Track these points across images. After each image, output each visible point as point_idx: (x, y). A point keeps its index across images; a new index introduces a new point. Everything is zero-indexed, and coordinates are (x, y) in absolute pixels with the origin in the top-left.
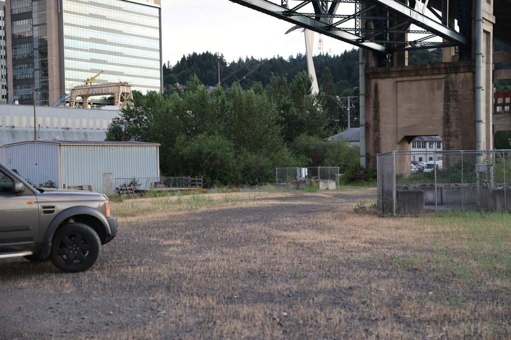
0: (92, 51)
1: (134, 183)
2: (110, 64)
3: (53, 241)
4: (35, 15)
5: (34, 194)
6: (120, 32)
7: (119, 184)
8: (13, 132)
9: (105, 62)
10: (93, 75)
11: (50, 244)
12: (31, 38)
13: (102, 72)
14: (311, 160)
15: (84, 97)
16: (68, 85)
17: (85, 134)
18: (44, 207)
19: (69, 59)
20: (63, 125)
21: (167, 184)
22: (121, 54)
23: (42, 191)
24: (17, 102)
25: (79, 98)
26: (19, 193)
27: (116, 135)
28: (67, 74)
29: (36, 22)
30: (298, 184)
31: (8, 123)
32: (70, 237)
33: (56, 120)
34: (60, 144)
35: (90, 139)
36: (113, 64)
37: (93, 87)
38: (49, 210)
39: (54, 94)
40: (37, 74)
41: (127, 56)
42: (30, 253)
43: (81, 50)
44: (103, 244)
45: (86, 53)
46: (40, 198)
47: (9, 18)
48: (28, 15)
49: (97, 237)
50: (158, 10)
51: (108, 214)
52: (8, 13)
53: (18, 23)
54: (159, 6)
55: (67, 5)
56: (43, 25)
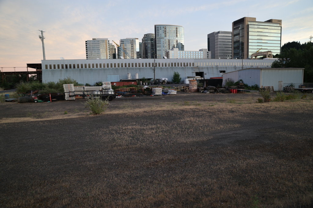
0: (258, 43)
1: (292, 85)
2: (263, 46)
4: (240, 34)
6: (267, 36)
8: (235, 67)
9: (262, 46)
10: (257, 50)
12: (239, 41)
13: (261, 49)
15: (256, 57)
16: (250, 54)
19: (250, 46)
20: (251, 65)
22: (267, 43)
25: (254, 57)
28: (250, 50)
29: (241, 36)
31: (234, 65)
33: (248, 63)
34: (261, 69)
36: (264, 46)
37: (258, 54)
39: (245, 56)
40: (240, 51)
41: (269, 43)
43: (254, 43)
45: (256, 44)
47: (233, 36)
48: (238, 34)
50: (280, 27)
52: (233, 34)
53: (236, 37)
54: (281, 26)
55: (250, 30)
56: (243, 36)
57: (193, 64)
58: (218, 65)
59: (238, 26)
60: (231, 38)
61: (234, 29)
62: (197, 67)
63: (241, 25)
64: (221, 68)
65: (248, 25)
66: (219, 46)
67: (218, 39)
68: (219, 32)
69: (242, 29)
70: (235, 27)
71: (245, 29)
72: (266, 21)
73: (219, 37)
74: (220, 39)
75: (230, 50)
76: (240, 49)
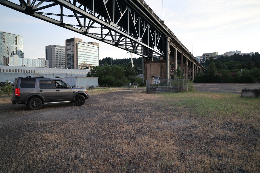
0: (84, 57)
1: (93, 86)
3: (75, 99)
4: (72, 49)
5: (71, 88)
6: (90, 53)
7: (89, 86)
8: (66, 75)
9: (87, 59)
10: (84, 62)
11: (74, 99)
12: (71, 54)
13: (86, 61)
14: (132, 81)
15: (82, 67)
16: (79, 64)
17: (82, 75)
18: (73, 91)
19: (79, 59)
20: (77, 73)
21: (100, 86)
22: (90, 58)
23: (73, 88)
24: (67, 68)
25: (81, 67)
26: (68, 88)
27: (89, 75)
28: (78, 62)
29: (72, 51)
30: (129, 86)
31: (66, 73)
32: (79, 98)
33: (76, 72)
34: (76, 77)
35: (83, 76)
37: (84, 65)
38: (74, 92)
39: (75, 66)
40: (72, 62)
42: (70, 101)
44: (86, 99)
45: (82, 57)
46: (72, 89)
47: (66, 50)
48: (70, 49)
49: (85, 98)
50: (98, 48)
51: (87, 93)
53: (68, 51)
55: (78, 47)
56: (73, 51)
57: (34, 71)
58: (54, 72)
59: (70, 43)
60: (64, 51)
61: (67, 45)
62: (38, 74)
63: (72, 43)
64: (56, 74)
65: (77, 44)
66: (55, 56)
67: (54, 51)
68: (55, 46)
69: (73, 46)
70: (67, 44)
71: (75, 46)
72: (89, 43)
73: (55, 50)
74: (56, 51)
75: (64, 61)
76: (72, 60)
